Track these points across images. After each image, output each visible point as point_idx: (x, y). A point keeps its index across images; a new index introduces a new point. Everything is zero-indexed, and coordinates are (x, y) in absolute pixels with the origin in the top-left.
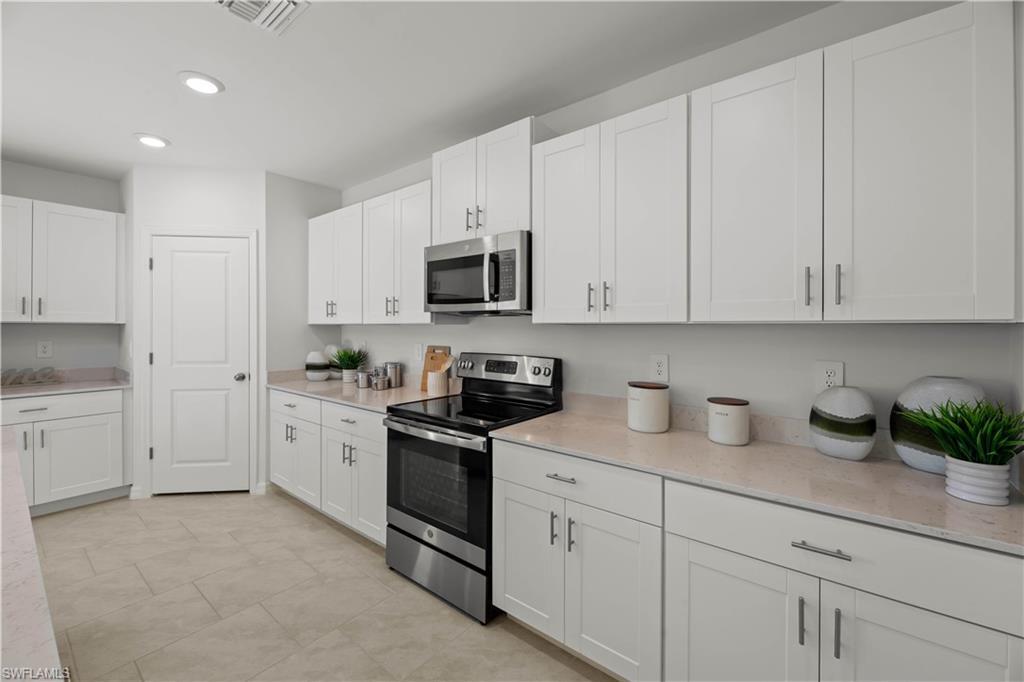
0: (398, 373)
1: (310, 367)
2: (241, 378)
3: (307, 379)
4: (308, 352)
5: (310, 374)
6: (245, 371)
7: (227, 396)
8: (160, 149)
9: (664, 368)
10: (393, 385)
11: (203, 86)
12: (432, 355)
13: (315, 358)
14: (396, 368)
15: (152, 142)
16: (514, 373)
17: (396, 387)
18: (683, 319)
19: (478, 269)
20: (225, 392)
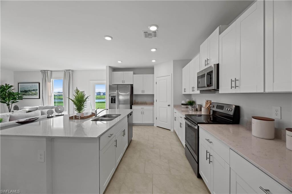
0: (200, 107)
1: (182, 104)
2: (169, 105)
3: (182, 107)
4: (182, 101)
5: (182, 106)
6: (169, 104)
7: (167, 109)
8: (155, 62)
9: (279, 113)
10: (198, 110)
11: (153, 50)
12: (207, 103)
13: (183, 102)
14: (199, 106)
15: (154, 61)
16: (223, 110)
17: (199, 111)
18: (262, 91)
19: (204, 78)
20: (166, 108)
